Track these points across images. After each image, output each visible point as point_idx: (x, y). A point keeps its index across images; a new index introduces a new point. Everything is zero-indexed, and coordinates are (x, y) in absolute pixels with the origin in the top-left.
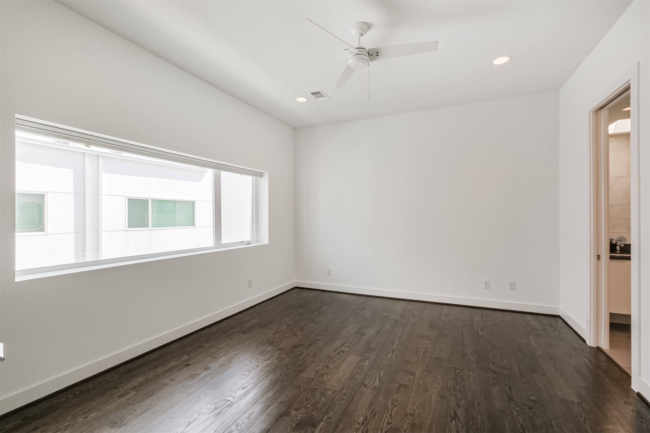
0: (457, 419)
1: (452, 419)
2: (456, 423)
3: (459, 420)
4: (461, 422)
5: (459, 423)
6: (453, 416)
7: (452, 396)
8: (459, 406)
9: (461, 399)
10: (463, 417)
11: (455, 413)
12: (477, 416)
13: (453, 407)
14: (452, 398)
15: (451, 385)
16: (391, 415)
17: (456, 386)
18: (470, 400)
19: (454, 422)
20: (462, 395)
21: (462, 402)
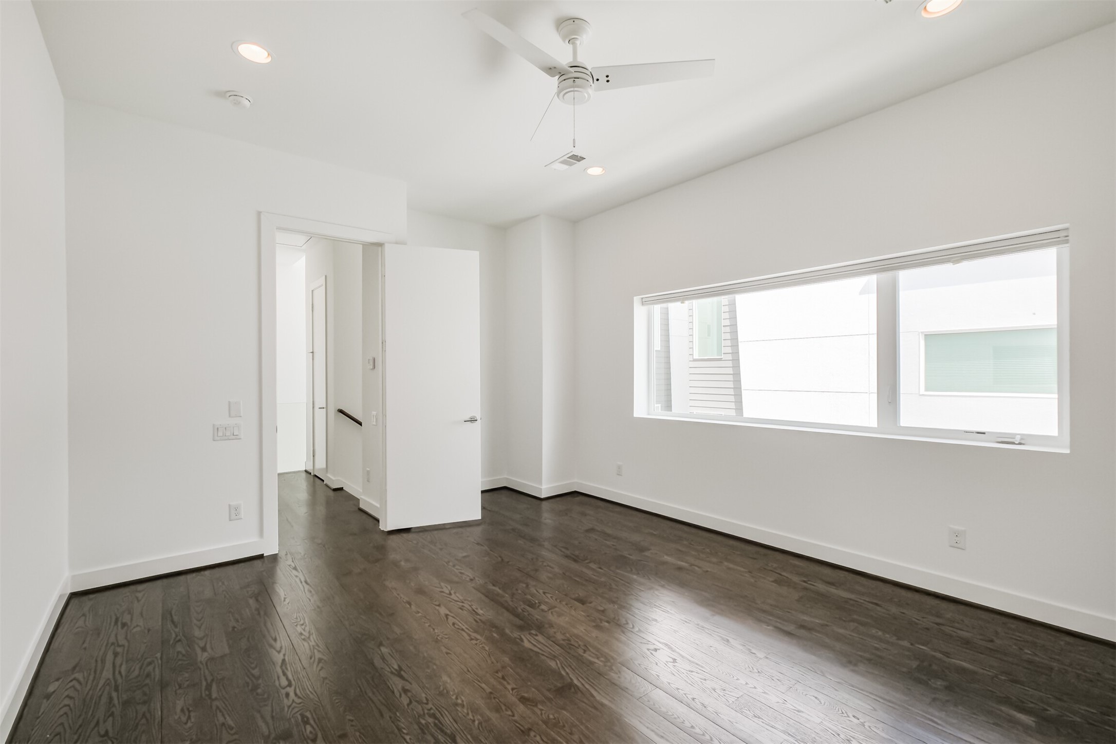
0: (396, 673)
1: (400, 669)
2: (393, 668)
3: (392, 673)
4: (388, 672)
5: (389, 670)
6: (402, 673)
7: (426, 698)
8: (405, 691)
9: (411, 702)
10: (390, 681)
11: (402, 677)
12: (374, 693)
13: (411, 684)
14: (424, 695)
15: (446, 719)
16: (463, 630)
17: (436, 721)
18: (397, 711)
19: (396, 667)
20: (415, 712)
21: (405, 700)
